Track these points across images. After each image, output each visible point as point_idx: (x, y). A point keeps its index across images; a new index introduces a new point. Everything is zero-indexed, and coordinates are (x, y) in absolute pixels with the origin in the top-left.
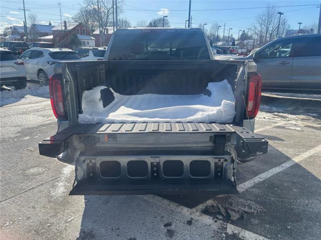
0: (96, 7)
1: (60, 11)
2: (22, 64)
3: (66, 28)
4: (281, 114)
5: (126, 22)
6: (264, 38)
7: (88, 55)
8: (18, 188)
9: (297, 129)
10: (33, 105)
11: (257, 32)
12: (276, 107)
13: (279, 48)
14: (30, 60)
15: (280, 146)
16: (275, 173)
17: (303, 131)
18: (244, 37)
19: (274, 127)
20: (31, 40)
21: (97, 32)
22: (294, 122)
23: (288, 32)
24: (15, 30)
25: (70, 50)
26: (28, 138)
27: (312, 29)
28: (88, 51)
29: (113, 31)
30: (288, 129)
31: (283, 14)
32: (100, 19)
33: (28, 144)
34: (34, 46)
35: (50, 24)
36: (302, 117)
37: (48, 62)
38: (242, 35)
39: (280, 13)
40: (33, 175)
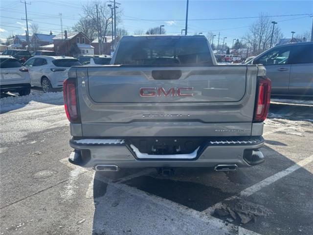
0: (95, 17)
1: (61, 21)
2: (26, 71)
3: (66, 37)
4: (280, 120)
5: (124, 31)
6: (258, 47)
7: (89, 63)
8: (28, 190)
9: (298, 134)
10: (37, 111)
11: (251, 41)
12: (275, 113)
13: (276, 55)
14: (34, 67)
15: (283, 151)
16: (281, 177)
17: (304, 136)
18: (238, 45)
19: (274, 133)
20: (32, 49)
21: (96, 41)
22: (294, 128)
23: (281, 40)
24: (17, 39)
25: (72, 58)
26: (34, 142)
27: (304, 38)
28: (89, 58)
29: (111, 40)
30: (288, 134)
31: (276, 23)
32: (99, 29)
33: (35, 148)
34: (36, 55)
35: (51, 34)
36: (301, 122)
37: (51, 70)
38: (236, 44)
39: (274, 23)
40: (42, 178)
